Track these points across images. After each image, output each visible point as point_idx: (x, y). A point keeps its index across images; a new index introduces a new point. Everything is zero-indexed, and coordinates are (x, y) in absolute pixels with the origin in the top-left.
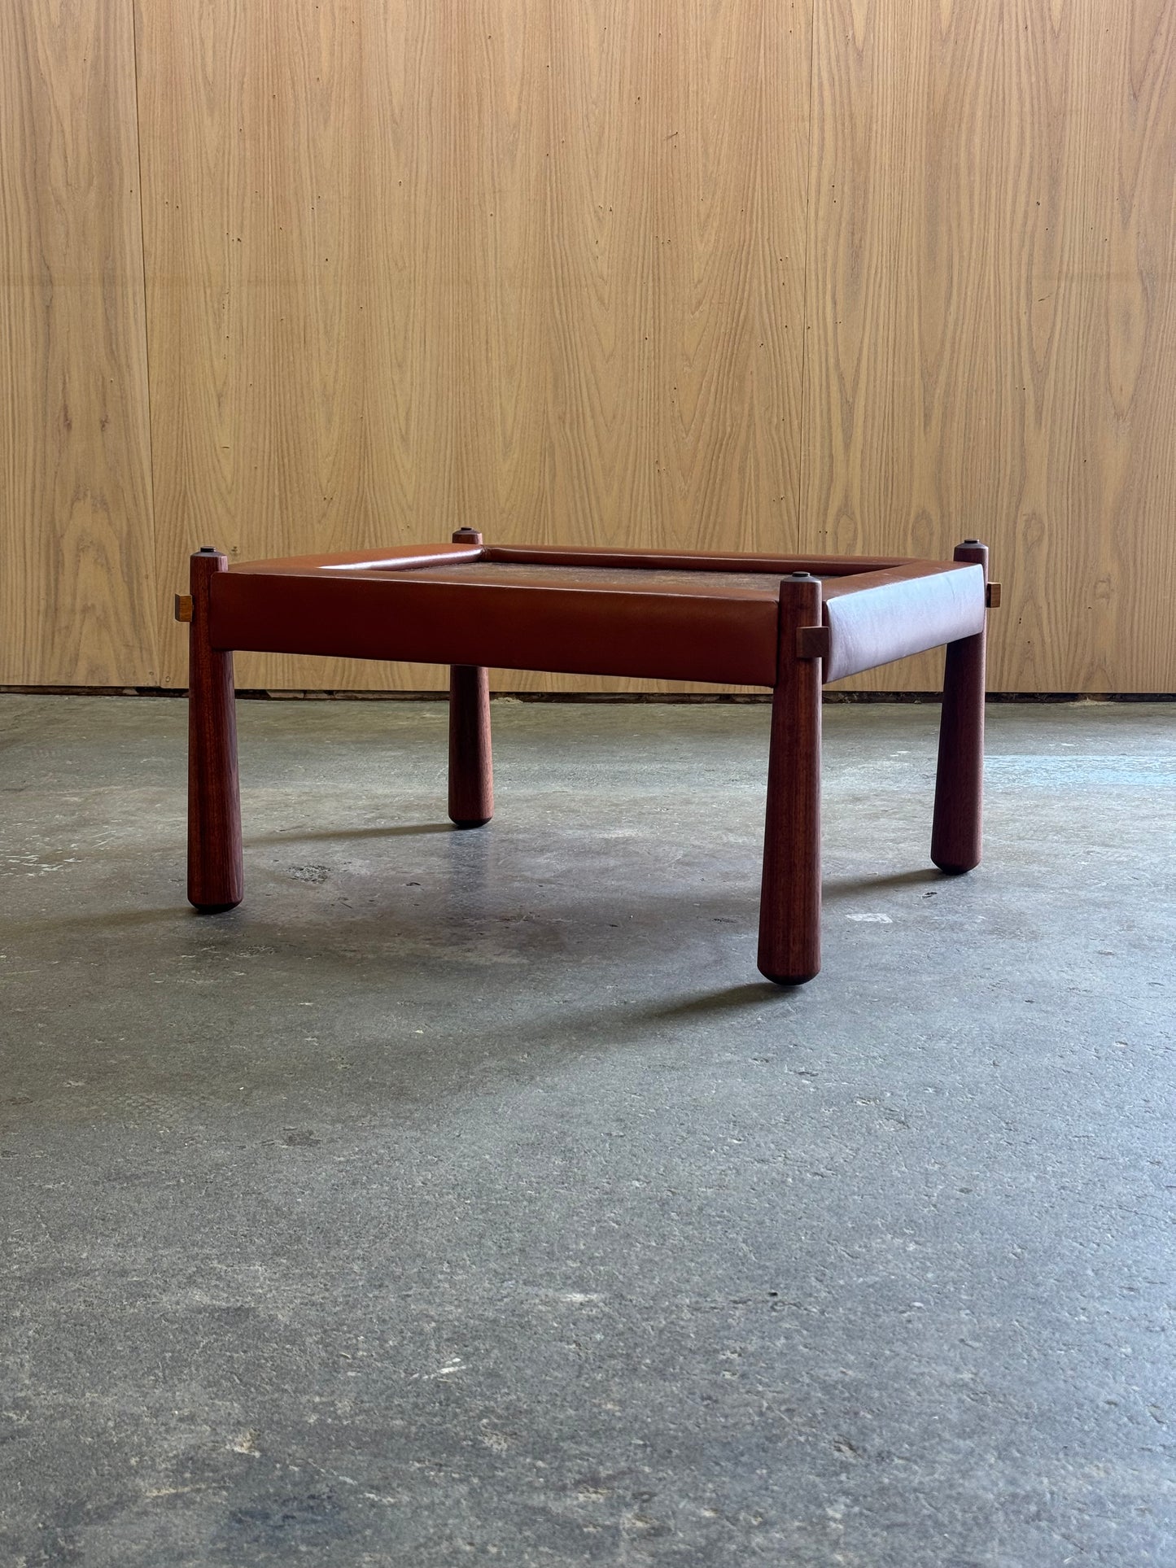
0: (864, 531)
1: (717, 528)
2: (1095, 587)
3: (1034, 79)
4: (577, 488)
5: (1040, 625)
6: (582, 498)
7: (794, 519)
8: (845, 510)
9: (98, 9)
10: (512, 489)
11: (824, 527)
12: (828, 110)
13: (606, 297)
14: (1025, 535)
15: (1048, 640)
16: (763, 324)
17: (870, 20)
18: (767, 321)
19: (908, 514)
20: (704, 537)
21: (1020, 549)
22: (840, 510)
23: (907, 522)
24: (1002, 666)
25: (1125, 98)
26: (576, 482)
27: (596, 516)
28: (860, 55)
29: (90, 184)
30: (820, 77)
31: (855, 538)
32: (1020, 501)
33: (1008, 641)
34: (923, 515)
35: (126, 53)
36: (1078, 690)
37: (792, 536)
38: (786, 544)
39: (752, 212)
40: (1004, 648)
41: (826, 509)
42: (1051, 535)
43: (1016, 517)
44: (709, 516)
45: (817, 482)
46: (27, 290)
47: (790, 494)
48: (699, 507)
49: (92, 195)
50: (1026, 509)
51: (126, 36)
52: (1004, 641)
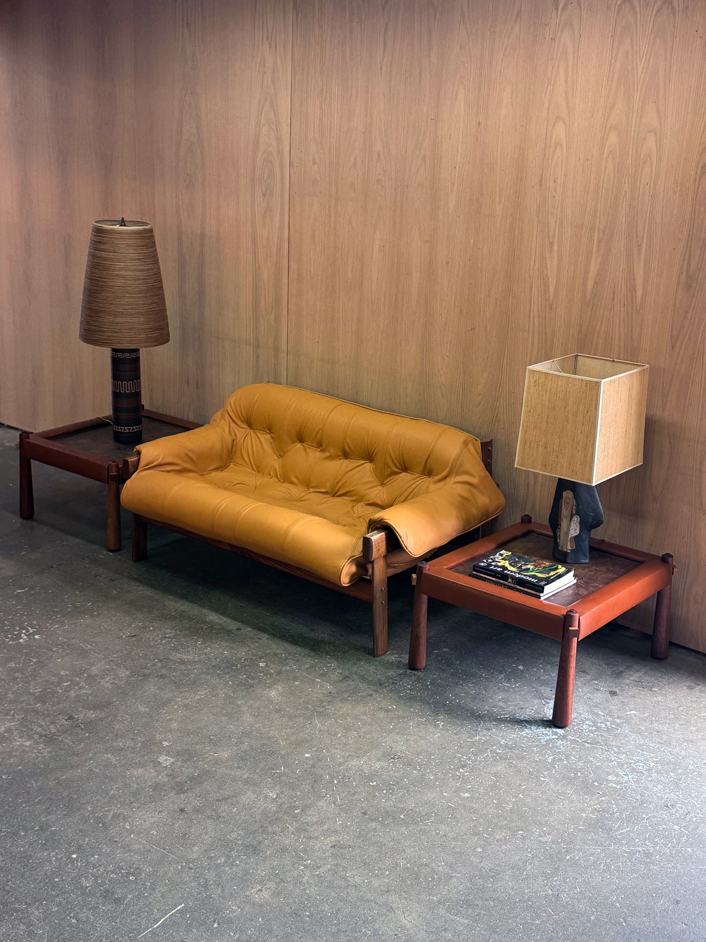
3: (626, 330)
9: (278, 242)
12: (536, 329)
13: (444, 393)
16: (504, 419)
17: (556, 291)
18: (506, 418)
25: (668, 348)
28: (551, 305)
29: (272, 310)
30: (534, 314)
35: (285, 262)
39: (502, 368)
46: (252, 348)
49: (272, 316)
51: (285, 254)
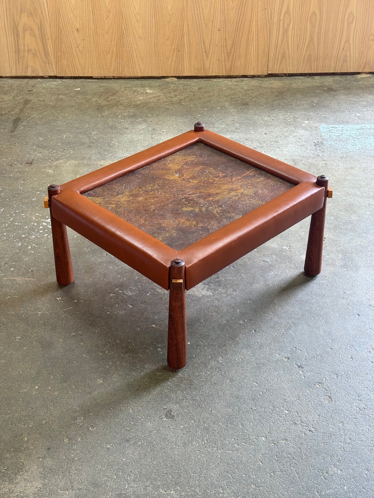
0: (293, 20)
1: (243, 19)
2: (369, 37)
4: (195, 6)
5: (350, 51)
6: (197, 10)
7: (270, 16)
8: (287, 12)
10: (172, 7)
11: (280, 18)
14: (348, 20)
15: (352, 55)
19: (309, 13)
20: (239, 23)
21: (346, 24)
22: (285, 12)
23: (308, 16)
24: (336, 64)
26: (195, 4)
27: (202, 16)
31: (290, 22)
32: (347, 8)
33: (339, 56)
34: (314, 13)
36: (360, 71)
37: (269, 21)
38: (266, 24)
40: (337, 58)
41: (281, 12)
42: (356, 20)
43: (345, 13)
44: (241, 15)
45: (278, 3)
47: (269, 7)
48: (237, 12)
50: (349, 11)
52: (338, 56)
